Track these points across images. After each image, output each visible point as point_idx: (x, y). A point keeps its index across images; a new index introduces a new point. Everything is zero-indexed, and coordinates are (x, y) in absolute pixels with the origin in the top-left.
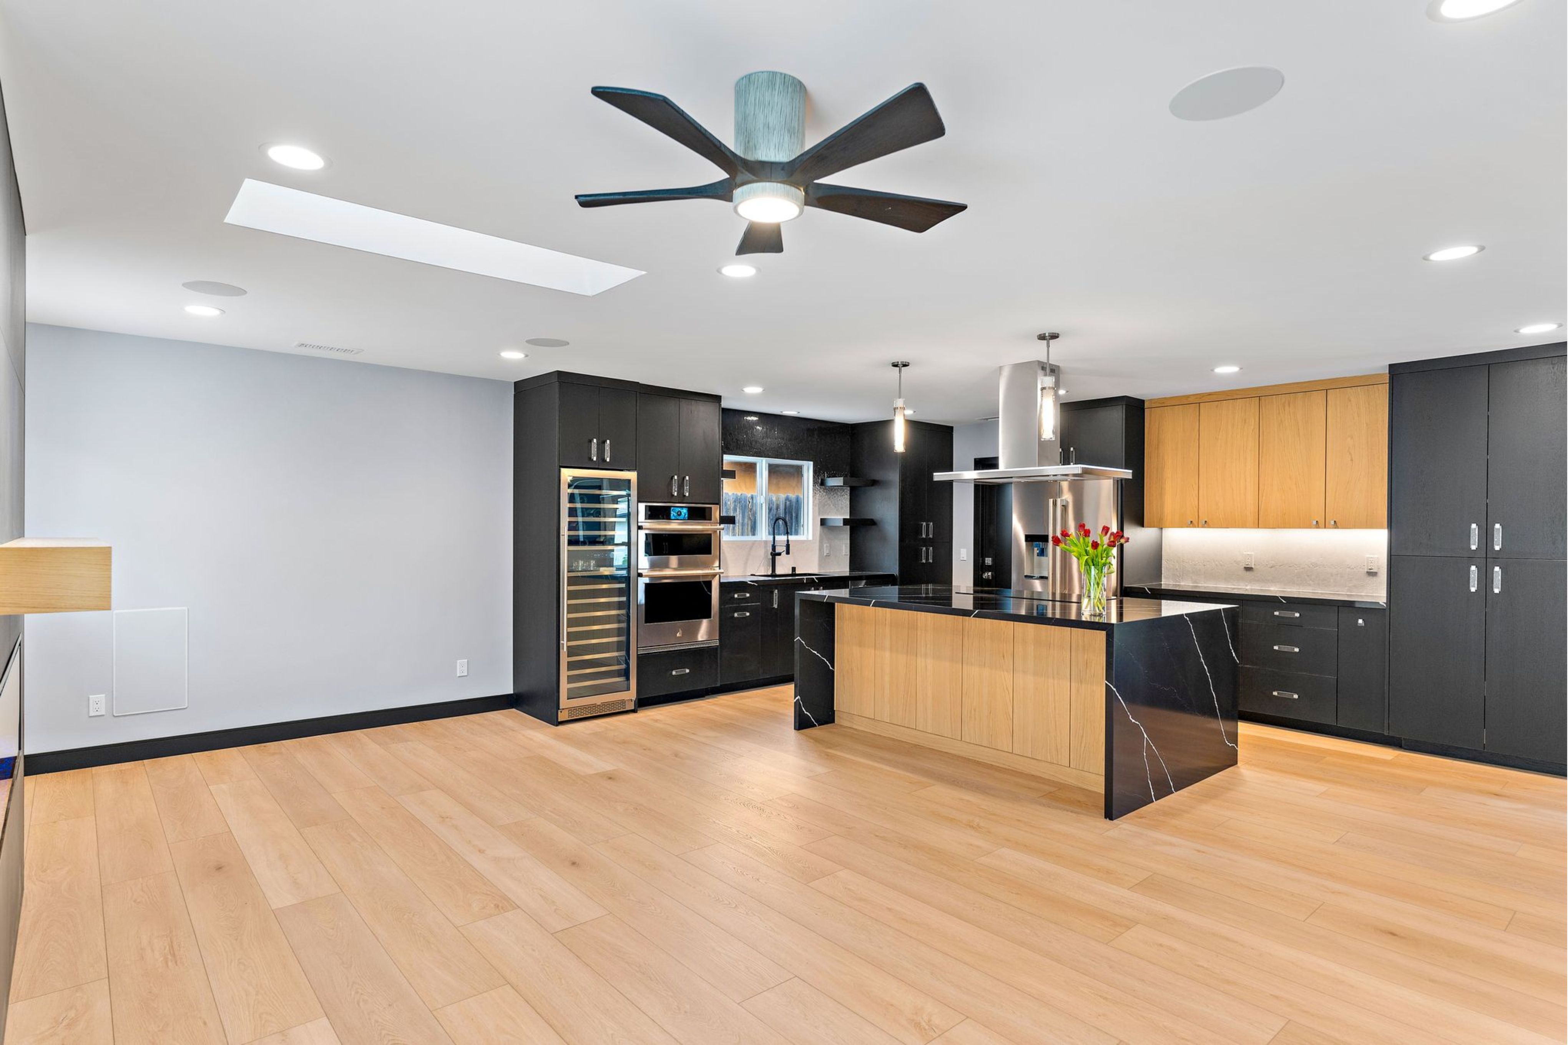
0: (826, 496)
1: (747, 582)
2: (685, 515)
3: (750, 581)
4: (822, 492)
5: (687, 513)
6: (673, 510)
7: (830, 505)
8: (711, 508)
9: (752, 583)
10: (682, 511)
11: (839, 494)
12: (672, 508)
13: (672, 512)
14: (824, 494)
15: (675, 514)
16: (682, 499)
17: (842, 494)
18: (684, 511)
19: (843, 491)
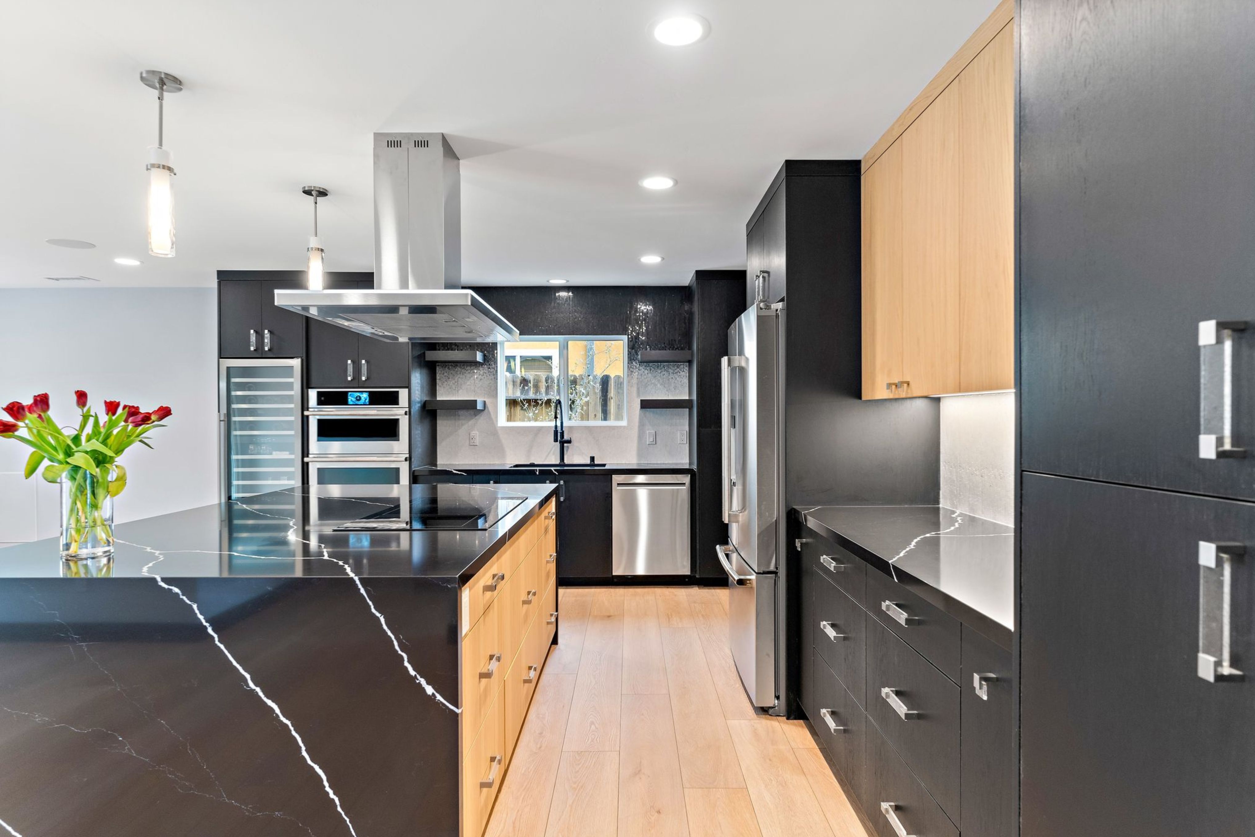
0: (650, 375)
1: (452, 471)
2: (366, 400)
3: (454, 470)
4: (643, 370)
5: (368, 398)
6: (351, 395)
7: (656, 385)
8: (398, 392)
9: (459, 473)
10: (361, 396)
11: (671, 371)
12: (350, 393)
13: (349, 397)
14: (646, 372)
15: (354, 399)
16: (357, 383)
17: (676, 371)
18: (365, 396)
19: (678, 367)
